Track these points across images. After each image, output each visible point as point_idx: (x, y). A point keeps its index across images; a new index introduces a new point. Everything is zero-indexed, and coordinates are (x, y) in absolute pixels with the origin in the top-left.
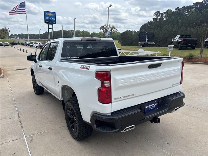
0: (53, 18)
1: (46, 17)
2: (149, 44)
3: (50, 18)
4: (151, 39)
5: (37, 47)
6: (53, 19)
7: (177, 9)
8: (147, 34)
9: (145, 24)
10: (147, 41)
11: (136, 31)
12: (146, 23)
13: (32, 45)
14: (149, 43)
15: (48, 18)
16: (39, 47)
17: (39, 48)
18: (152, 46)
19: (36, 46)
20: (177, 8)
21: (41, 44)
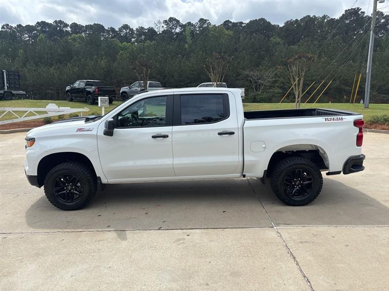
2: (13, 95)
4: (15, 83)
7: (5, 27)
8: (5, 74)
10: (6, 87)
14: (14, 92)
18: (21, 99)
20: (4, 25)
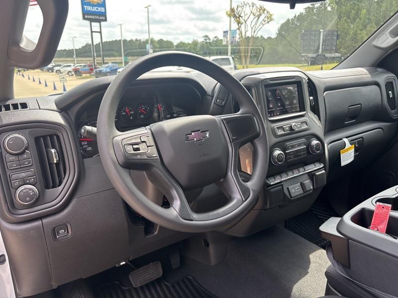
0: (99, 9)
1: (85, 7)
3: (95, 9)
4: (332, 44)
5: (70, 74)
6: (101, 9)
9: (288, 20)
10: (321, 50)
11: (266, 38)
12: (290, 18)
13: (59, 70)
15: (89, 8)
16: (73, 73)
17: (72, 75)
19: (67, 72)
21: (78, 66)
